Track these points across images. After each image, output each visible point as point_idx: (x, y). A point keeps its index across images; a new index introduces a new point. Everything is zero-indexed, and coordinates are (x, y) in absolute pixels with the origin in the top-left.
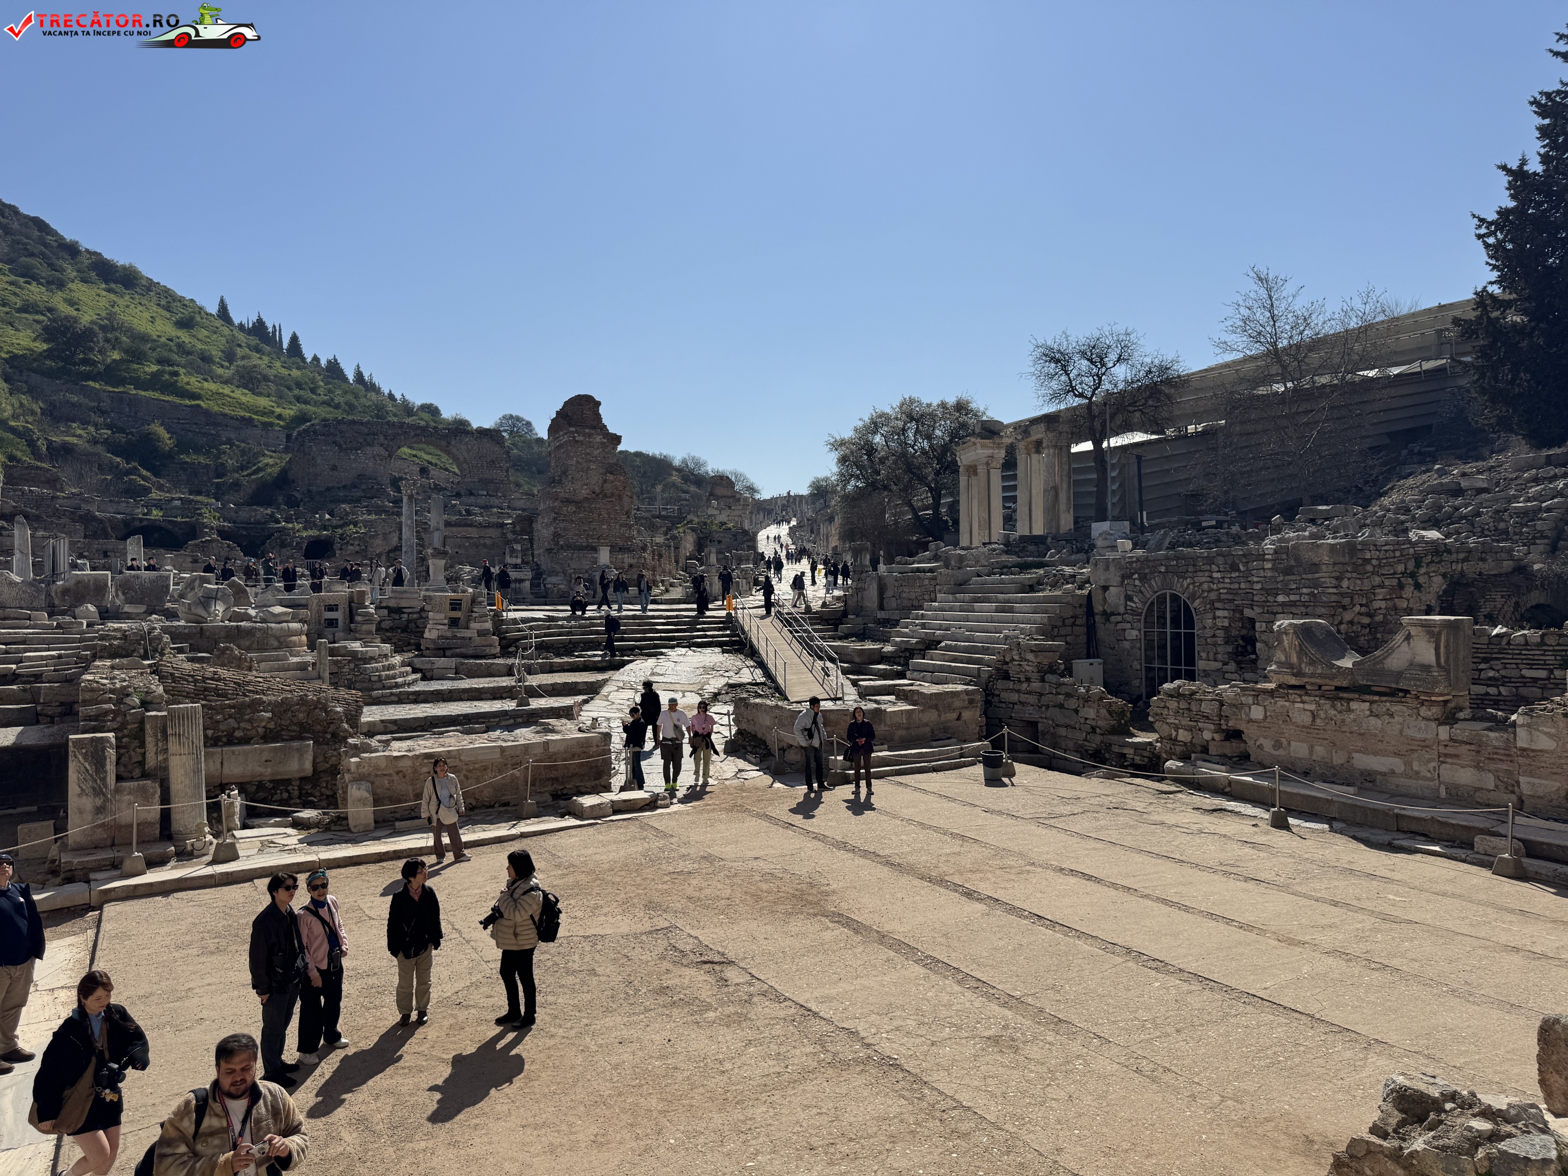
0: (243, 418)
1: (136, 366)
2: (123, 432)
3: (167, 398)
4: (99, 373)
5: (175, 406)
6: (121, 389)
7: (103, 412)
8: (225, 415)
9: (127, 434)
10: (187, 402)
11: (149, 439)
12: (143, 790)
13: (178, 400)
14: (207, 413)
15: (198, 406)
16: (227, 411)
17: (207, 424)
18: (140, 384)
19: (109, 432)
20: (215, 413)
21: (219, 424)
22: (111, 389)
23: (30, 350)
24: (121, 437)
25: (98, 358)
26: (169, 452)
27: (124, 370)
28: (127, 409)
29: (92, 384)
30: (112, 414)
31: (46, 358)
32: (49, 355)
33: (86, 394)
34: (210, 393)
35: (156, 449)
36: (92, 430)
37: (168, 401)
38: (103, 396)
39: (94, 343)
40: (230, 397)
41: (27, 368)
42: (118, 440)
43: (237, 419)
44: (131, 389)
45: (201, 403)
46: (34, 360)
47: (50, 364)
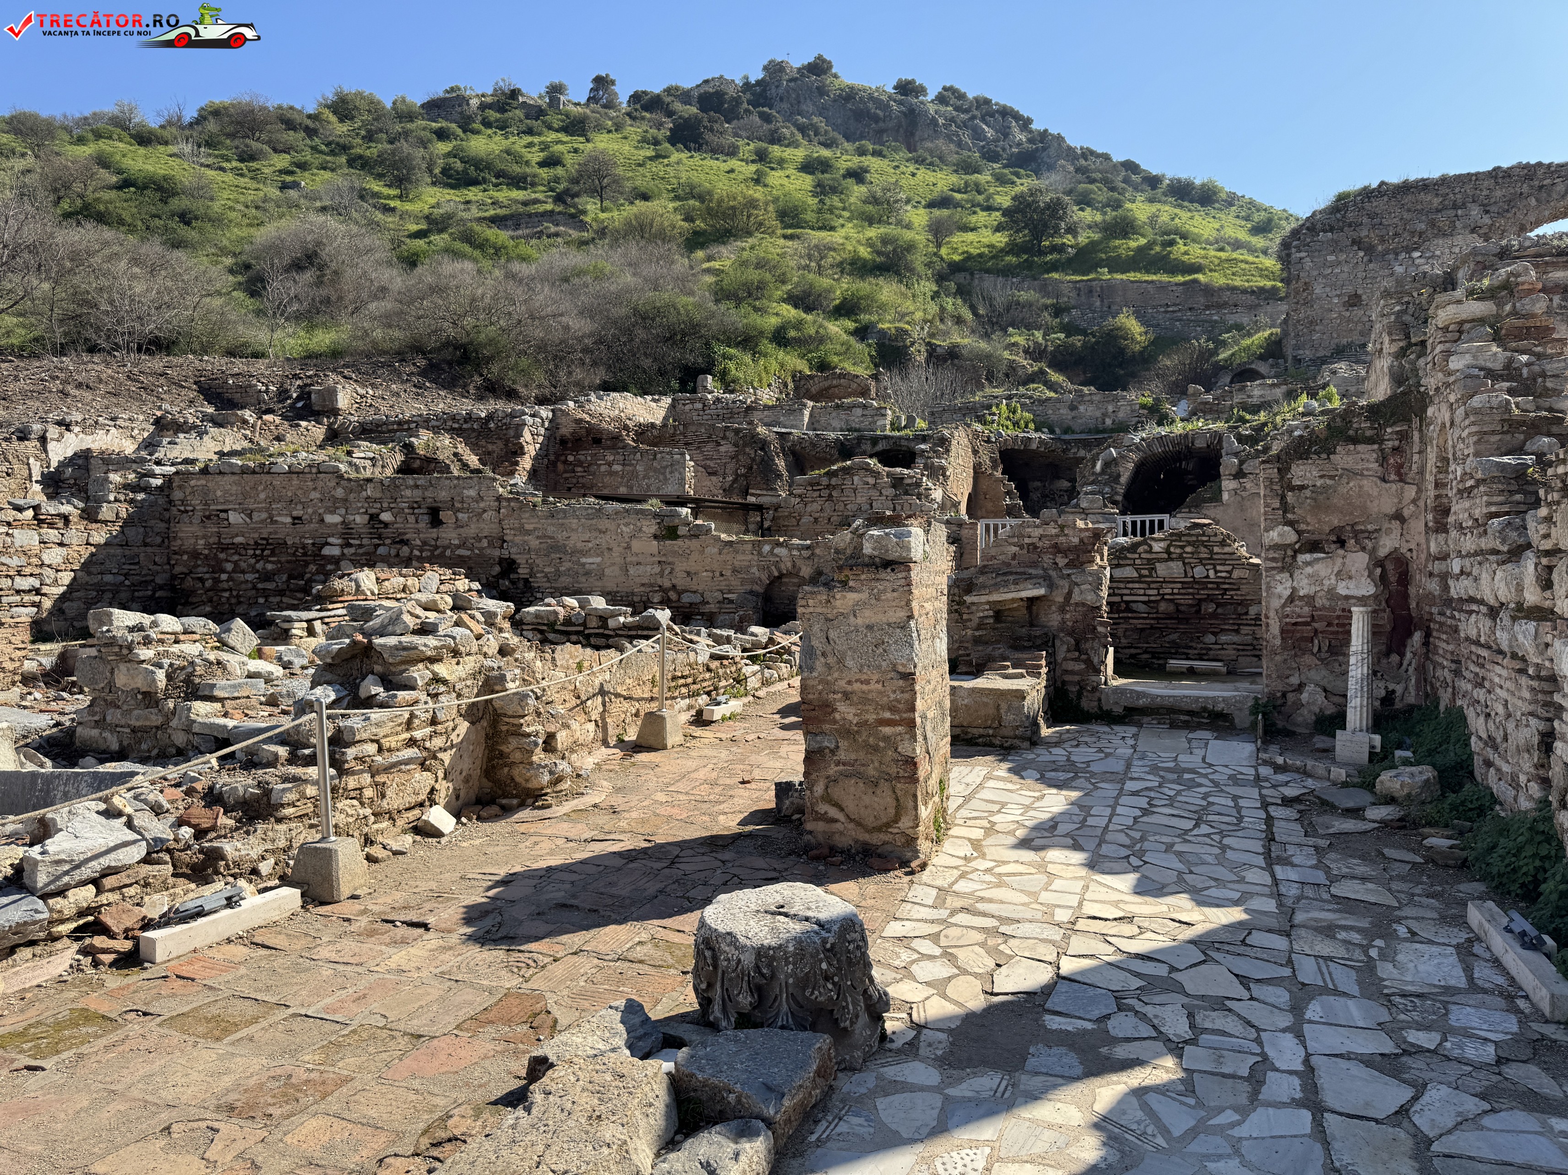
0: (1262, 289)
1: (1117, 242)
2: (1084, 333)
3: (1154, 278)
4: (1070, 261)
5: (1162, 287)
6: (1092, 276)
7: (1058, 311)
8: (1233, 289)
9: (1086, 335)
10: (1180, 279)
11: (1114, 337)
13: (1165, 278)
14: (1208, 290)
15: (1195, 281)
16: (1238, 282)
17: (1207, 307)
18: (1118, 265)
19: (1062, 336)
20: (1221, 289)
21: (1225, 305)
22: (1078, 278)
23: (991, 246)
24: (1077, 341)
25: (1068, 240)
26: (1141, 353)
27: (1101, 251)
28: (1098, 303)
29: (1055, 275)
30: (1074, 312)
31: (1008, 253)
32: (1012, 248)
33: (1044, 289)
34: (1216, 261)
35: (1122, 351)
36: (1039, 335)
37: (1152, 282)
38: (1065, 289)
39: (1061, 219)
40: (1247, 262)
41: (980, 270)
42: (1073, 345)
43: (1253, 292)
44: (1105, 274)
45: (1200, 277)
46: (993, 257)
47: (1011, 259)
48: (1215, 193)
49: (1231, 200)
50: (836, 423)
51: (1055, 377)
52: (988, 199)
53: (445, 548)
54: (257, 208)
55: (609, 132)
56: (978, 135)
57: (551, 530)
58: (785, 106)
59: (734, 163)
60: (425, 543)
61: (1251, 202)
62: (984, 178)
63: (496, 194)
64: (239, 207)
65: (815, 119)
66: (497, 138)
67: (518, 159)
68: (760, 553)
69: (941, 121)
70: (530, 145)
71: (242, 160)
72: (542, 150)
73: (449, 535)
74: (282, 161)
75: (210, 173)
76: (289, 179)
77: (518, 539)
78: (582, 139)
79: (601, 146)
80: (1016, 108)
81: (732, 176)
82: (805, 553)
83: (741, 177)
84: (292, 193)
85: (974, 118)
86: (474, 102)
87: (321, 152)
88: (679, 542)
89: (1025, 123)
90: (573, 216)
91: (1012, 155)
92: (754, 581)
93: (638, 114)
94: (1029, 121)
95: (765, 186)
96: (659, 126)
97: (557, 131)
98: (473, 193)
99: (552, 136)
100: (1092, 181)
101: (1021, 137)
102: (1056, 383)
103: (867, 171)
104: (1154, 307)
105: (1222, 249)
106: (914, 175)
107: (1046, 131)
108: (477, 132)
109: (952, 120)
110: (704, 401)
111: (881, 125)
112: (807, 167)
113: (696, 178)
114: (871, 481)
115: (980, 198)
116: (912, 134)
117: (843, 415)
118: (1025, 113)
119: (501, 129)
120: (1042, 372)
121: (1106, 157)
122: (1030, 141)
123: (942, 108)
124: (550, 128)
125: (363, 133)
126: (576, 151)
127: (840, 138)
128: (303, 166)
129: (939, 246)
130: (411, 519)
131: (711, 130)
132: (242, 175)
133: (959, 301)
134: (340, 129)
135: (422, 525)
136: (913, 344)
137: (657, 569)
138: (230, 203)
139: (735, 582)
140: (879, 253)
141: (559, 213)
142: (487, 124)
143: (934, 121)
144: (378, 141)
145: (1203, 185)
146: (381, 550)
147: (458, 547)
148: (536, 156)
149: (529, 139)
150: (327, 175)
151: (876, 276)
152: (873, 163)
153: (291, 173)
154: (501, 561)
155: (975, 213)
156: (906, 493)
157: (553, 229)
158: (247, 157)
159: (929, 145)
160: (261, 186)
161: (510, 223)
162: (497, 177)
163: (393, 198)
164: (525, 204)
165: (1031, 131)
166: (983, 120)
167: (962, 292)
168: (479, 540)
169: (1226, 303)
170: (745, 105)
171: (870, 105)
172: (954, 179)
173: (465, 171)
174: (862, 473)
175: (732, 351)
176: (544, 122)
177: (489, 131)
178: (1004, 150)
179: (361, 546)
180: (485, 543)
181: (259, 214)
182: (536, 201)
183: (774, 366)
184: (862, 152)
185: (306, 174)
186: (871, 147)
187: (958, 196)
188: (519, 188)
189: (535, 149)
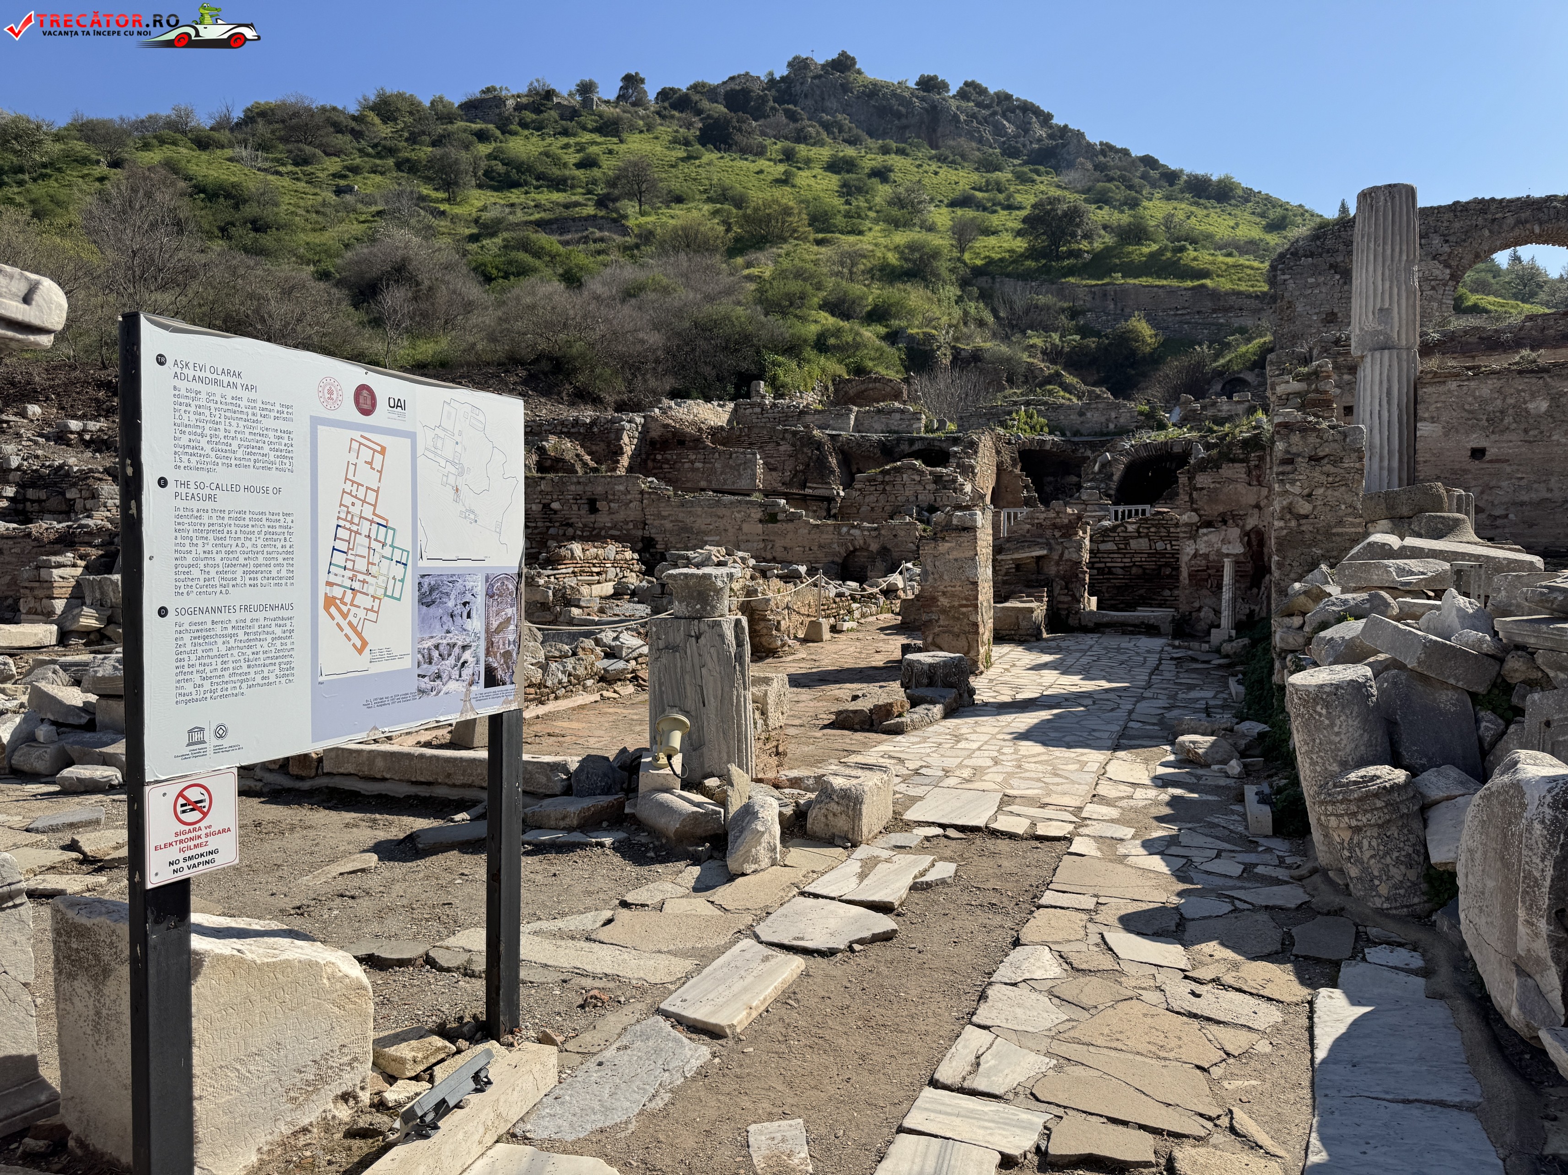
1: (1131, 248)
2: (1098, 334)
3: (1165, 282)
4: (1085, 266)
5: (1172, 292)
6: (1106, 280)
7: (1074, 314)
8: (1239, 294)
9: (1100, 337)
10: (1189, 284)
11: (1126, 340)
13: (1175, 283)
14: (1214, 295)
15: (1203, 286)
16: (1243, 287)
17: (1214, 311)
18: (1131, 270)
19: (1078, 337)
20: (1227, 294)
21: (1231, 308)
22: (1094, 282)
23: (1011, 251)
24: (1092, 342)
25: (1084, 245)
26: (1151, 354)
27: (1115, 256)
28: (1112, 306)
29: (1072, 280)
30: (1089, 315)
31: (1027, 258)
32: (1032, 253)
33: (1061, 293)
34: (1224, 267)
35: (1133, 352)
36: (1056, 337)
37: (1163, 286)
38: (1081, 293)
39: (1078, 225)
40: (1252, 268)
41: (1001, 274)
42: (1088, 346)
43: (1257, 297)
44: (1118, 278)
45: (1208, 282)
46: (1013, 262)
47: (1030, 264)
48: (1231, 190)
49: (1248, 195)
50: (877, 426)
51: (1070, 379)
52: (1009, 197)
53: (601, 529)
54: (317, 212)
55: (641, 132)
56: (999, 131)
57: (681, 516)
58: (810, 102)
59: (762, 163)
60: (585, 526)
61: (1268, 198)
62: (1004, 176)
63: (537, 197)
64: (301, 212)
65: (839, 117)
66: (534, 139)
67: (557, 161)
68: (839, 534)
69: (963, 117)
70: (566, 146)
71: (296, 164)
72: (578, 151)
73: (603, 519)
74: (333, 165)
75: (270, 177)
76: (342, 183)
77: (656, 523)
78: (615, 140)
79: (634, 146)
80: (1037, 103)
81: (762, 176)
82: (874, 533)
83: (770, 178)
84: (348, 197)
85: (995, 113)
86: (510, 103)
87: (368, 155)
88: (779, 525)
89: (1045, 119)
90: (615, 221)
91: (1032, 151)
92: (834, 554)
93: (666, 113)
94: (1049, 116)
95: (793, 186)
96: (689, 126)
97: (591, 131)
98: (515, 196)
99: (586, 137)
100: (1110, 180)
101: (1042, 132)
102: (1071, 385)
103: (891, 170)
104: (1164, 311)
105: (1230, 255)
106: (936, 173)
107: (1066, 126)
108: (515, 133)
109: (974, 116)
110: (762, 406)
111: (904, 121)
112: (833, 166)
113: (728, 180)
114: (917, 478)
115: (1001, 197)
116: (934, 131)
117: (883, 418)
118: (1045, 108)
119: (538, 130)
120: (1058, 374)
121: (1125, 152)
122: (1051, 136)
123: (964, 104)
124: (584, 128)
125: (406, 134)
126: (610, 152)
127: (864, 136)
128: (355, 170)
129: (962, 251)
130: (575, 507)
131: (740, 130)
132: (298, 179)
133: (982, 305)
134: (384, 130)
135: (583, 512)
136: (939, 348)
137: (762, 545)
138: (292, 209)
139: (820, 555)
140: (906, 260)
141: (602, 217)
142: (524, 125)
143: (956, 116)
144: (421, 144)
145: (1220, 181)
146: (552, 531)
147: (611, 528)
148: (572, 158)
149: (565, 140)
150: (378, 178)
151: (905, 282)
152: (896, 161)
153: (344, 177)
154: (643, 539)
155: (995, 212)
156: (945, 488)
157: (598, 234)
158: (302, 161)
159: (952, 143)
160: (318, 190)
161: (555, 226)
162: (538, 179)
163: (442, 201)
164: (567, 206)
165: (1051, 127)
166: (1004, 116)
167: (985, 296)
168: (627, 523)
169: (1231, 307)
170: (771, 103)
171: (893, 102)
172: (975, 177)
173: (507, 174)
174: (910, 472)
175: (780, 359)
176: (578, 123)
177: (526, 132)
178: (1024, 146)
179: (536, 528)
180: (631, 526)
181: (320, 219)
182: (576, 204)
183: (817, 372)
184: (885, 151)
185: (358, 178)
186: (894, 145)
187: (979, 195)
188: (559, 190)
189: (571, 150)
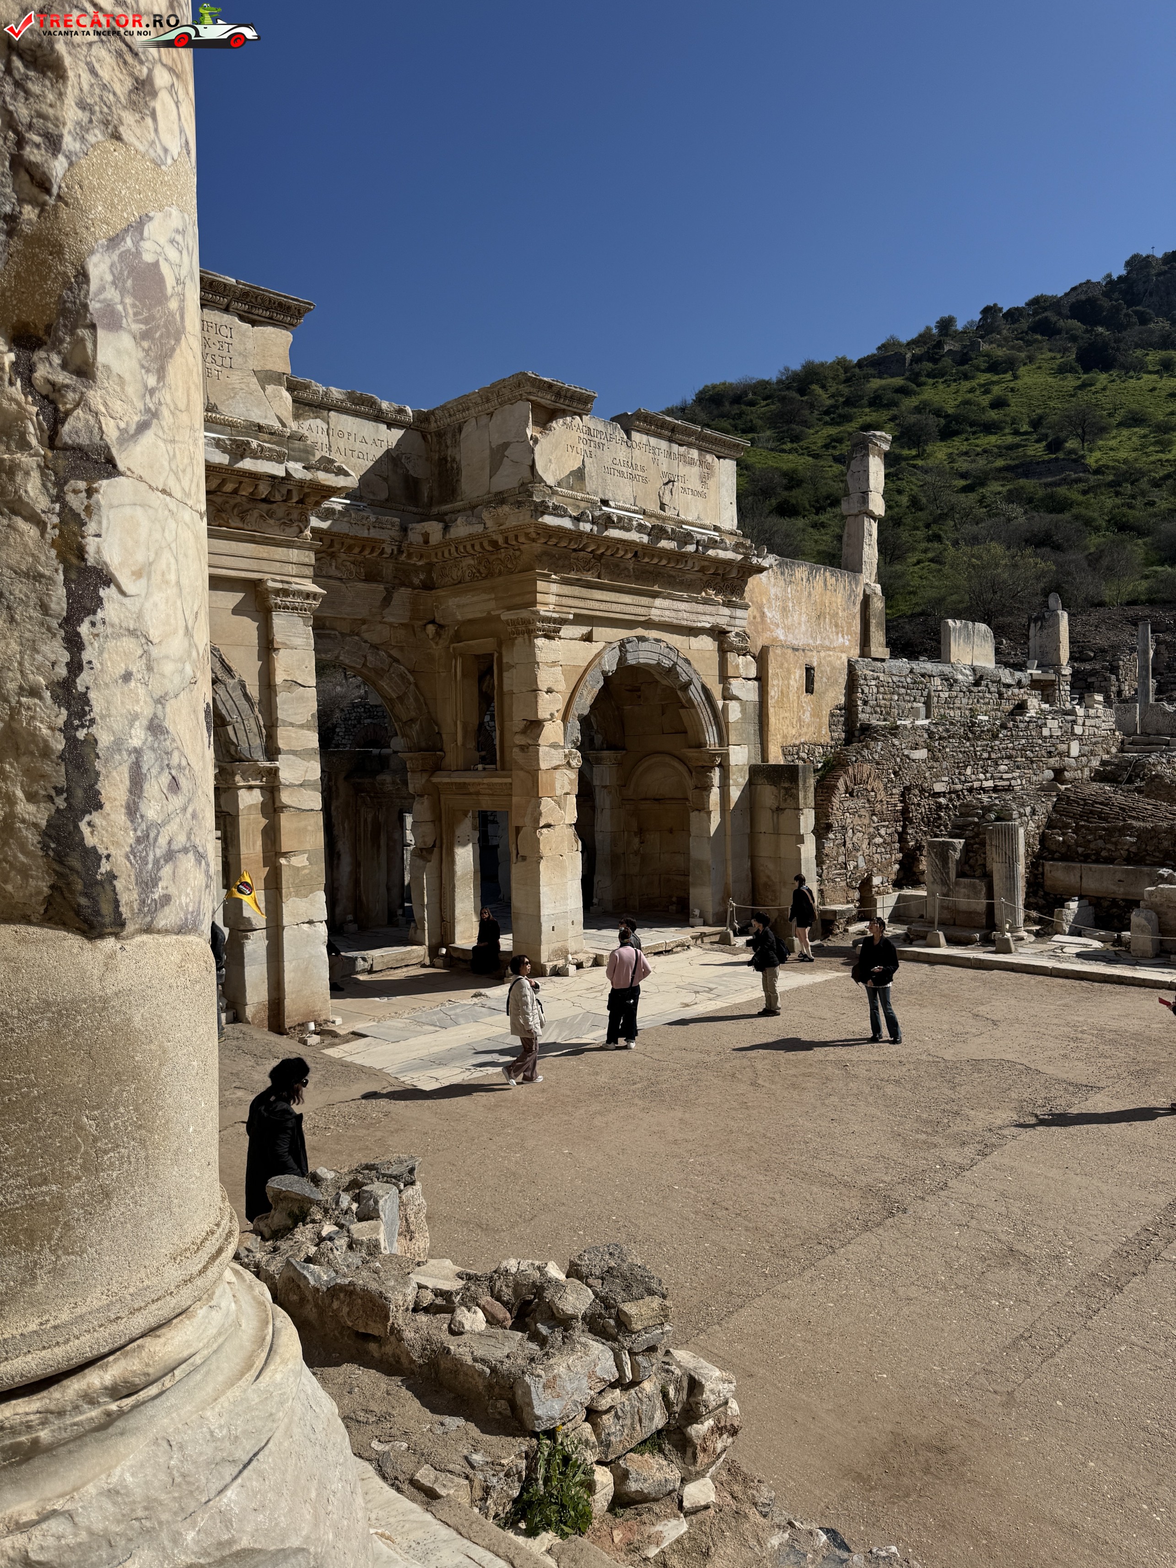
12: (973, 887)
58: (1155, 300)
59: (1149, 379)
72: (985, 393)
78: (1008, 376)
83: (1164, 393)
86: (907, 353)
90: (1075, 461)
93: (1029, 337)
96: (1063, 350)
98: (962, 444)
99: (983, 378)
108: (927, 384)
113: (1128, 402)
119: (941, 377)
126: (1012, 390)
131: (1118, 350)
132: (803, 454)
141: (1064, 460)
142: (928, 375)
148: (985, 400)
149: (968, 384)
157: (1074, 476)
158: (796, 439)
163: (915, 457)
164: (1012, 449)
176: (972, 366)
182: (1017, 446)
188: (992, 434)
189: (978, 393)
